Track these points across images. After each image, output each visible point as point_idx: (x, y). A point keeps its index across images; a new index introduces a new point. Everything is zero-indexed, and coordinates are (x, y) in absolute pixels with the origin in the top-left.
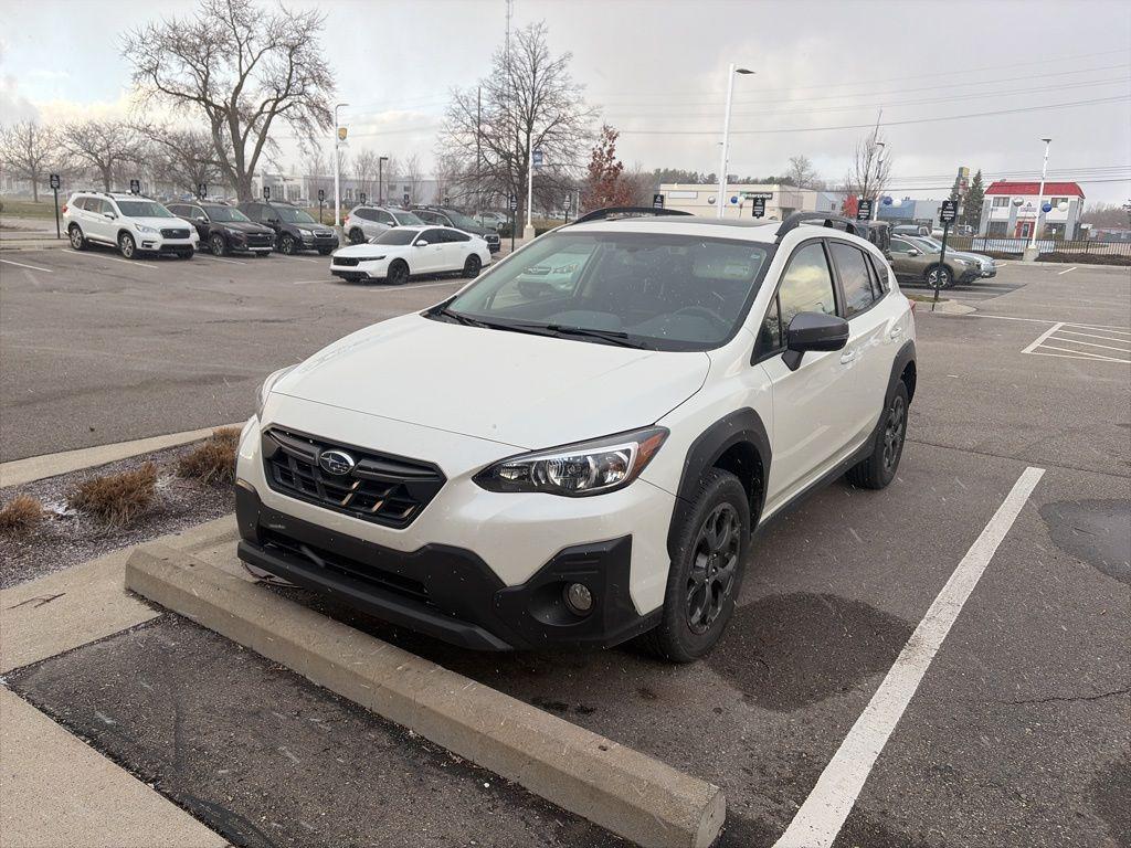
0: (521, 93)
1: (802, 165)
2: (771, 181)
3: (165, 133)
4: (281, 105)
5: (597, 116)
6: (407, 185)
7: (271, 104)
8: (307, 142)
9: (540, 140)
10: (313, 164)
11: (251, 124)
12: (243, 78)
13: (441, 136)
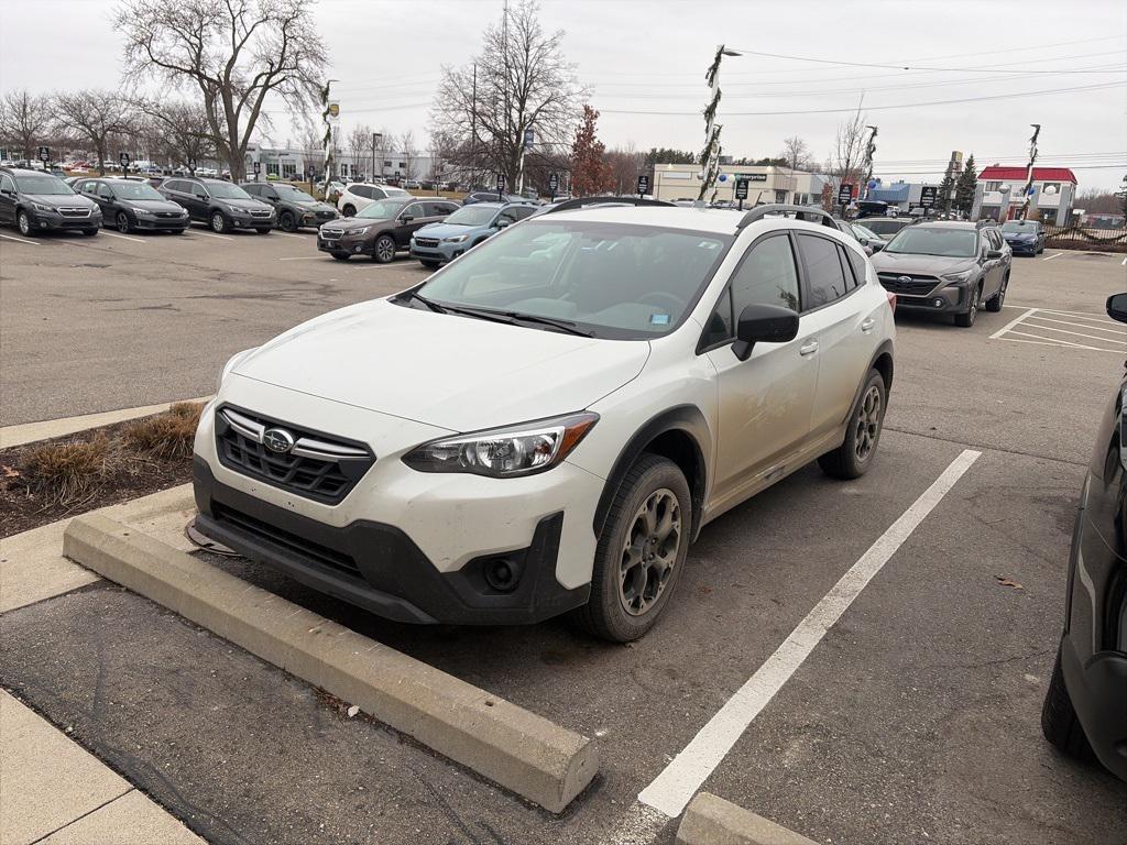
0: (513, 71)
1: (796, 147)
2: (766, 162)
3: (158, 106)
4: (274, 79)
5: (590, 95)
6: (402, 161)
7: (264, 78)
8: (300, 117)
9: (533, 119)
10: (308, 139)
11: (244, 99)
12: (236, 51)
13: (434, 113)
